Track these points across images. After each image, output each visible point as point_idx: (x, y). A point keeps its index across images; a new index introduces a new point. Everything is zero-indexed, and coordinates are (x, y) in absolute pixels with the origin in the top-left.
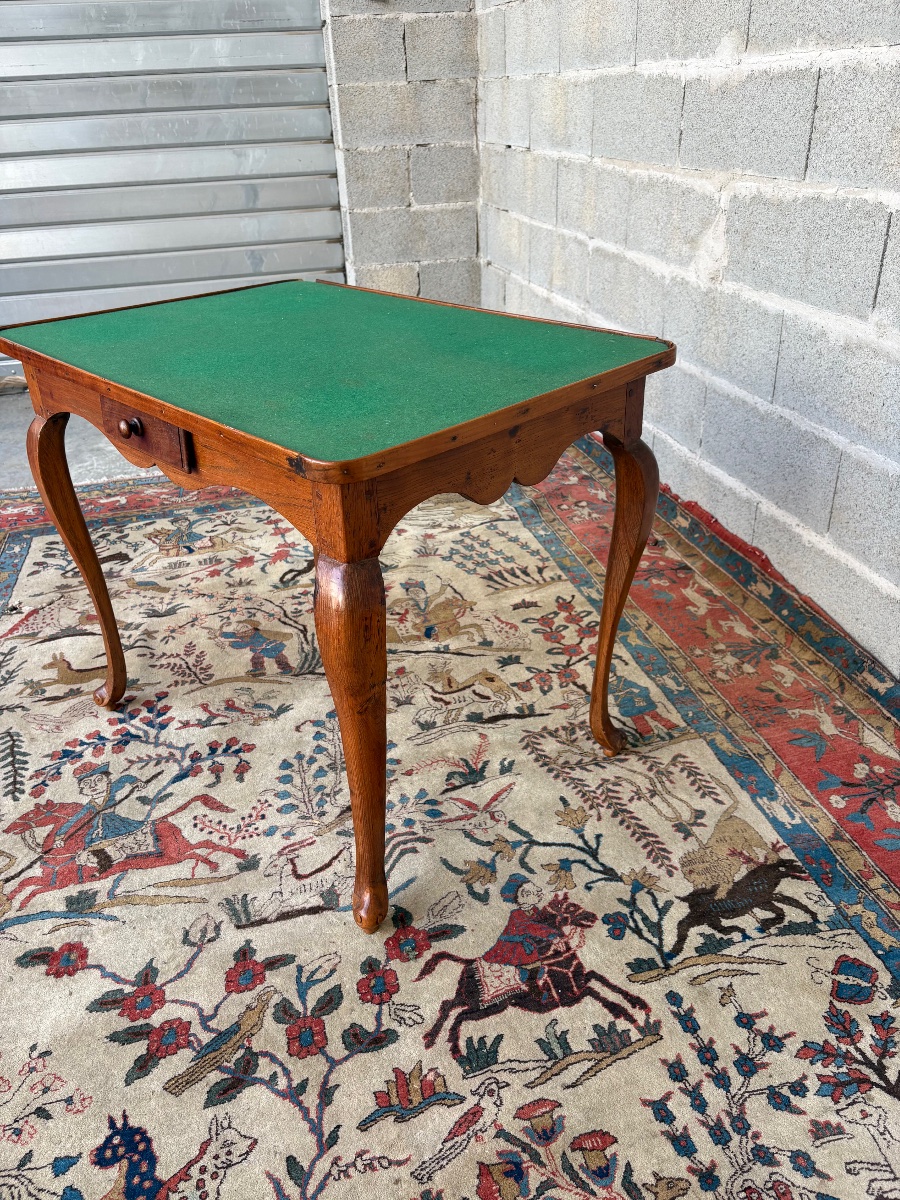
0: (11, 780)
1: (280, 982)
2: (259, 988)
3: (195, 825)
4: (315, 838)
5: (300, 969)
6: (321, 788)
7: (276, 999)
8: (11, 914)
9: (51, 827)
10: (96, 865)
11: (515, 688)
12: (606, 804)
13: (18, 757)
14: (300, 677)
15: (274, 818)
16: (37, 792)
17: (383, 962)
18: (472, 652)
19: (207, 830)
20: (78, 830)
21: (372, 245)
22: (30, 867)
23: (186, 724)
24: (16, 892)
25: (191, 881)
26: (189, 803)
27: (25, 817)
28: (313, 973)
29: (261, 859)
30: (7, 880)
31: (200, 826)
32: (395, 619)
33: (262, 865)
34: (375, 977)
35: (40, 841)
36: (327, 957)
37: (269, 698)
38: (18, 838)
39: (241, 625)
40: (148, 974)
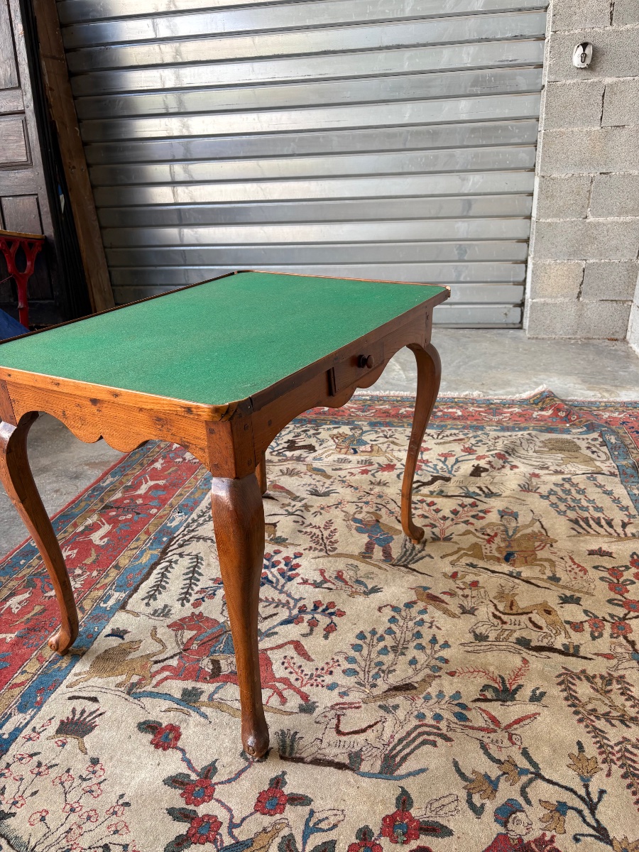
0: (185, 590)
1: (294, 816)
2: (278, 816)
3: (283, 663)
4: (362, 704)
5: (312, 813)
6: (380, 663)
7: (285, 832)
8: (149, 688)
9: (195, 632)
10: (210, 671)
11: (568, 626)
12: (619, 763)
13: (196, 575)
14: (396, 568)
15: (338, 677)
16: (197, 604)
17: (376, 835)
18: (539, 583)
19: (290, 670)
20: (210, 640)
21: (550, 246)
22: (172, 657)
23: (305, 582)
24: (158, 672)
26: (286, 644)
27: (183, 620)
28: (320, 821)
29: (317, 707)
30: (156, 662)
31: (286, 665)
32: (484, 539)
33: (318, 711)
34: (365, 846)
35: (185, 640)
36: (335, 812)
37: (368, 578)
38: (173, 633)
39: (368, 515)
40: (210, 770)
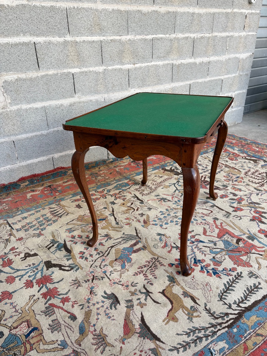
0: (237, 280)
4: (201, 213)
9: (241, 258)
13: (227, 286)
15: (200, 221)
20: (236, 251)
22: (254, 253)
25: (228, 225)
27: (244, 266)
30: (262, 255)
35: (246, 257)
38: (250, 262)
40: (252, 220)
